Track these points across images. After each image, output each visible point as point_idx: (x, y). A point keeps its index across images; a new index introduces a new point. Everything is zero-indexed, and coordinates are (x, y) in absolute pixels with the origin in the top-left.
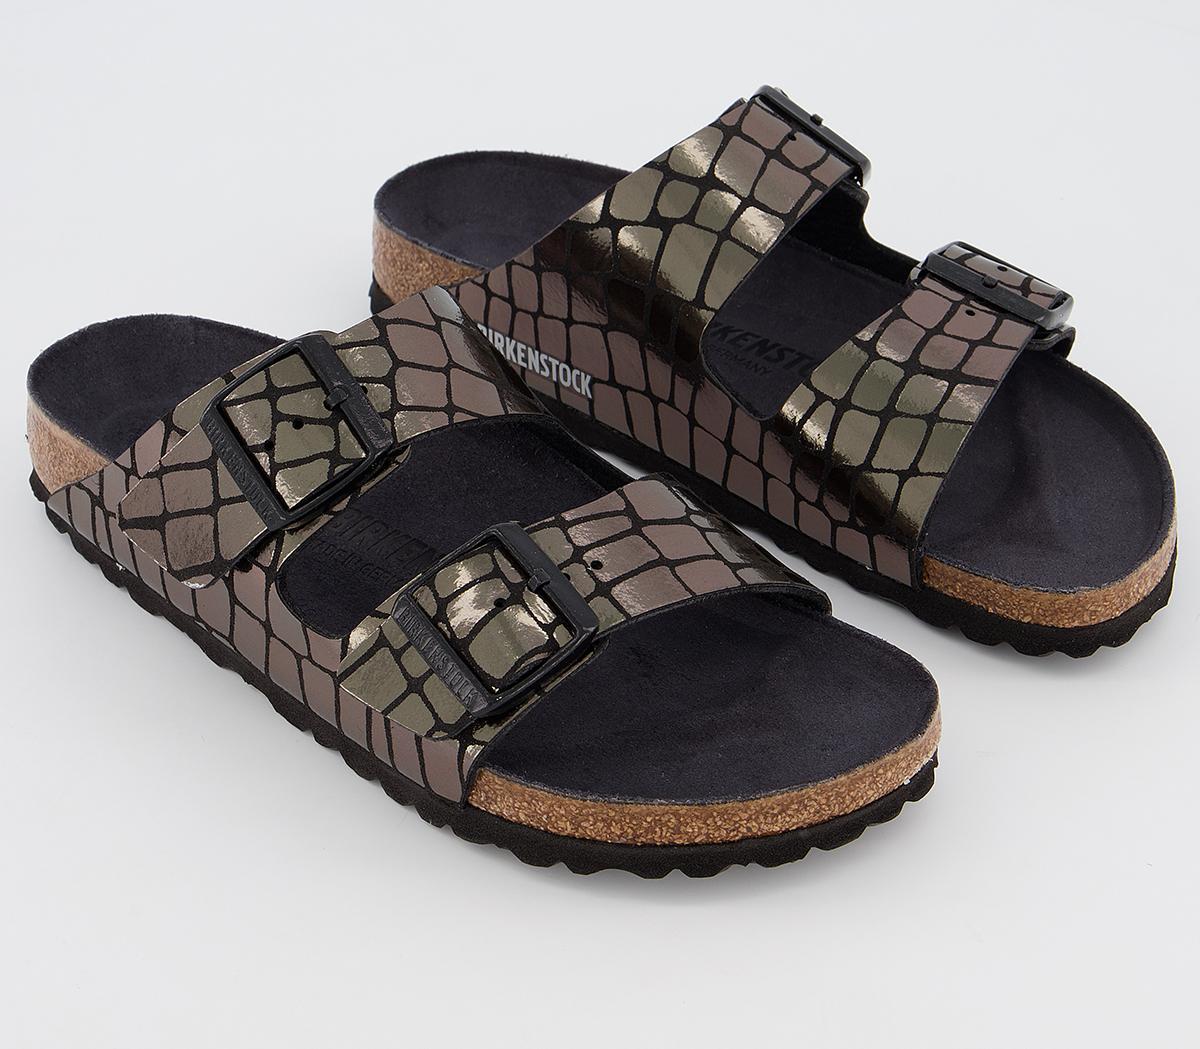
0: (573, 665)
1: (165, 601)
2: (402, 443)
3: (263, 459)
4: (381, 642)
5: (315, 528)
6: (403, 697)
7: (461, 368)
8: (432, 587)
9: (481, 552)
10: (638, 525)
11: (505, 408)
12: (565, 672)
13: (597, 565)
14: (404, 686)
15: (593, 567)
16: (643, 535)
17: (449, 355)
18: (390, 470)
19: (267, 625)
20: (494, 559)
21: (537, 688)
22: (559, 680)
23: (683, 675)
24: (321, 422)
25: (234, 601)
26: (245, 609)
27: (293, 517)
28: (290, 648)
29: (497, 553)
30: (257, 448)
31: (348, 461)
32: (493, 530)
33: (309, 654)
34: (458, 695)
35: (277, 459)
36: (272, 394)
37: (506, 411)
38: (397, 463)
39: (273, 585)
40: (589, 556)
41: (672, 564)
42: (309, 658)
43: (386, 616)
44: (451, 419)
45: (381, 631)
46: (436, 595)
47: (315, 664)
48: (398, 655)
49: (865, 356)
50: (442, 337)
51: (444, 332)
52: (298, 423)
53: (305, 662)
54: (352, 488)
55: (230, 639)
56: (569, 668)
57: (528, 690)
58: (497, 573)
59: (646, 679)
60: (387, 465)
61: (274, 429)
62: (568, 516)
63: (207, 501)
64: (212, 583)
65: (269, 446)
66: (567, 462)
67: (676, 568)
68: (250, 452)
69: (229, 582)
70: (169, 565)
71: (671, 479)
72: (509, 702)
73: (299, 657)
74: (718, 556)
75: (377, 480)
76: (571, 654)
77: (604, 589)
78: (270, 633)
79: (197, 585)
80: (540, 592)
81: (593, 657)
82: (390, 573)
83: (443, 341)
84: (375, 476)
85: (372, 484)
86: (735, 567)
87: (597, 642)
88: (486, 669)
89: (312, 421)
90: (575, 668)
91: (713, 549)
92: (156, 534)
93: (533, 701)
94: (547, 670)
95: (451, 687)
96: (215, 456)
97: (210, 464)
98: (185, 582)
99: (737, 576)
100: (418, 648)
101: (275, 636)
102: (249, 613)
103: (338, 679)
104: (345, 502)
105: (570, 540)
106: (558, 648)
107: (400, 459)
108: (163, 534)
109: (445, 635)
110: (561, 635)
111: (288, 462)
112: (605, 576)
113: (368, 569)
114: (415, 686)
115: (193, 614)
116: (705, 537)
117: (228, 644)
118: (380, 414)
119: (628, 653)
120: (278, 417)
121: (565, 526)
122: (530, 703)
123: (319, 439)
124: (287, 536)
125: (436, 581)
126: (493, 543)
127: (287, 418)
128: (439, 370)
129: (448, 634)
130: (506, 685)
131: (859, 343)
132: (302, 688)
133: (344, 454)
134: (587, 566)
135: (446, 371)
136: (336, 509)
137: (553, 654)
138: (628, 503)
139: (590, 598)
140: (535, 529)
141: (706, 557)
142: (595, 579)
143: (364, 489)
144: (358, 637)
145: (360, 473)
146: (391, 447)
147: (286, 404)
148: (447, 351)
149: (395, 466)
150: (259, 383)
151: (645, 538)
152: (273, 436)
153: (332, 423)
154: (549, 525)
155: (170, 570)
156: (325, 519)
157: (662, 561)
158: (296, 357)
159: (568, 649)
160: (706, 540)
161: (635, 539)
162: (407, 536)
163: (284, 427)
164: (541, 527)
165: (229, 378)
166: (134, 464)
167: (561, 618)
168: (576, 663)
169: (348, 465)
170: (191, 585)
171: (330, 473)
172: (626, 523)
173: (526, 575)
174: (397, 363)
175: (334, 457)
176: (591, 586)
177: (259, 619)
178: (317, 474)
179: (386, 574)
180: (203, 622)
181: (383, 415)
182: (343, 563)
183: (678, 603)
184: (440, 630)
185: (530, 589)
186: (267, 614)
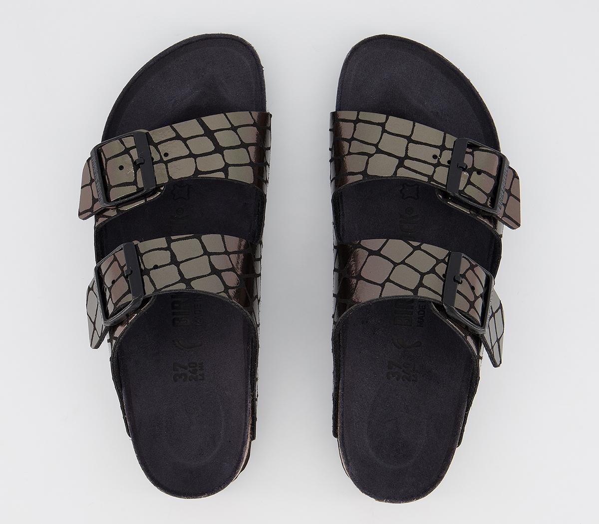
2: (448, 250)
9: (466, 194)
10: (403, 159)
13: (435, 157)
15: (437, 157)
16: (406, 154)
20: (465, 188)
24: (467, 280)
29: (461, 188)
40: (435, 161)
41: (408, 138)
49: (230, 169)
58: (469, 183)
62: (426, 179)
77: (443, 148)
89: (469, 283)
105: (434, 172)
112: (437, 152)
118: (446, 264)
121: (431, 178)
131: (227, 174)
134: (439, 159)
139: (449, 149)
140: (441, 184)
142: (441, 153)
151: (406, 152)
153: (464, 276)
154: (435, 181)
157: (410, 141)
167: (464, 152)
174: (423, 274)
176: (445, 152)
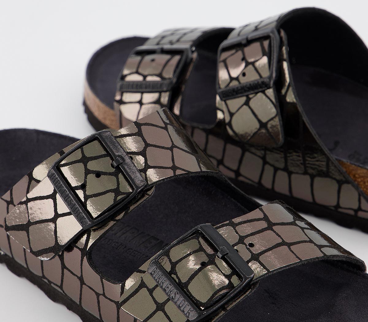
0: (241, 296)
1: (26, 269)
2: (151, 184)
3: (80, 193)
4: (142, 285)
5: (107, 228)
6: (154, 313)
7: (178, 148)
8: (168, 256)
9: (192, 238)
10: (271, 226)
11: (200, 168)
12: (237, 299)
13: (252, 245)
14: (154, 307)
15: (249, 246)
16: (273, 230)
17: (172, 141)
18: (145, 198)
19: (81, 279)
20: (199, 242)
21: (223, 308)
22: (234, 304)
23: (292, 303)
24: (110, 174)
25: (64, 267)
26: (69, 271)
27: (96, 222)
28: (93, 290)
29: (201, 240)
30: (77, 188)
31: (124, 193)
32: (198, 227)
33: (104, 292)
34: (183, 311)
35: (87, 193)
36: (85, 160)
37: (201, 169)
38: (148, 195)
39: (85, 258)
40: (247, 241)
41: (289, 245)
42: (104, 295)
43: (144, 272)
44: (174, 173)
45: (142, 280)
46: (170, 260)
47: (107, 298)
48: (151, 291)
50: (168, 133)
51: (169, 130)
52: (98, 174)
53: (101, 297)
54: (126, 208)
55: (61, 287)
56: (239, 298)
57: (218, 309)
58: (201, 249)
59: (274, 305)
60: (143, 196)
61: (86, 178)
62: (237, 220)
63: (51, 215)
64: (53, 257)
65: (83, 187)
66: (229, 197)
67: (291, 247)
68: (73, 190)
69: (61, 258)
70: (31, 249)
71: (284, 203)
72: (209, 315)
73: (98, 295)
74: (311, 241)
75: (138, 203)
76: (241, 290)
77: (255, 257)
78: (82, 283)
79: (46, 259)
80: (223, 258)
81: (251, 291)
82: (141, 253)
83: (169, 134)
84: (137, 201)
85: (136, 205)
86: (320, 247)
87: (253, 284)
88: (198, 298)
89: (105, 174)
90: (243, 297)
91: (308, 237)
92: (24, 233)
93: (221, 314)
94: (228, 298)
95: (179, 307)
96: (55, 193)
97: (53, 197)
98: (39, 257)
99: (321, 251)
100: (162, 287)
101: (85, 284)
102: (72, 273)
103: (119, 305)
104: (122, 215)
105: (237, 233)
106: (233, 287)
107: (150, 193)
108: (28, 233)
109: (175, 281)
110: (235, 280)
111: (93, 195)
112: (257, 249)
113: (130, 251)
114: (160, 307)
115: (41, 275)
116: (304, 232)
117: (59, 290)
118: (139, 170)
119: (263, 292)
120: (88, 172)
121: (234, 225)
122: (219, 315)
123: (109, 183)
124: (92, 233)
125: (170, 254)
126: (197, 234)
127: (93, 172)
128: (167, 148)
129: (177, 281)
130: (208, 306)
132: (99, 311)
133: (122, 190)
134: (246, 246)
135: (171, 149)
136: (117, 218)
137: (231, 290)
138: (265, 215)
139: (249, 261)
140: (219, 227)
141: (305, 242)
142: (251, 252)
143: (132, 208)
144: (130, 283)
145: (130, 200)
146: (146, 186)
147: (92, 165)
148: (171, 139)
149: (147, 196)
150: (78, 155)
151: (275, 232)
152: (85, 182)
153: (115, 174)
154: (226, 225)
155: (31, 251)
156: (112, 223)
157: (283, 243)
158: (96, 142)
159: (239, 287)
160: (305, 233)
161: (269, 232)
162: (149, 235)
163: (91, 177)
164: (223, 226)
165: (62, 153)
166: (12, 198)
167: (235, 272)
168: (243, 295)
169: (124, 196)
170: (42, 259)
171: (115, 200)
172: (264, 225)
173: (216, 250)
174: (147, 145)
175: (117, 191)
176: (249, 256)
177: (76, 276)
178: (109, 200)
179: (139, 254)
180: (46, 279)
181: (141, 171)
182: (117, 249)
183: (293, 264)
184: (173, 278)
185: (218, 257)
186: (82, 273)
